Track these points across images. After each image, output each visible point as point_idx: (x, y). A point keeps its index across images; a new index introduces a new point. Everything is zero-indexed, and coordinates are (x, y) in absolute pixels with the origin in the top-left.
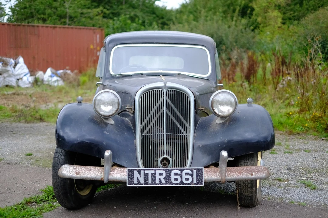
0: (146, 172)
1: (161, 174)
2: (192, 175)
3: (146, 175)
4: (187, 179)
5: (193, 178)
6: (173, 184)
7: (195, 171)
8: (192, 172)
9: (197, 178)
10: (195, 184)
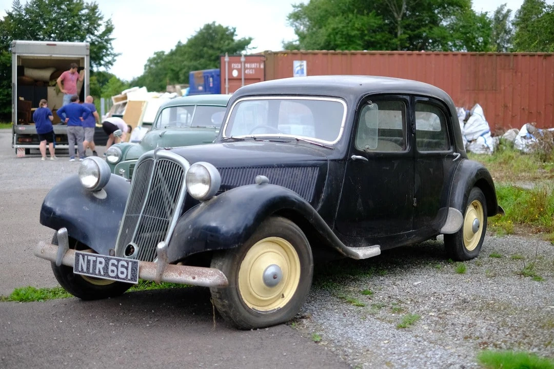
1: (101, 263)
2: (127, 268)
3: (89, 261)
4: (122, 273)
5: (127, 273)
6: (110, 277)
7: (130, 264)
8: (128, 264)
9: (132, 273)
10: (129, 280)
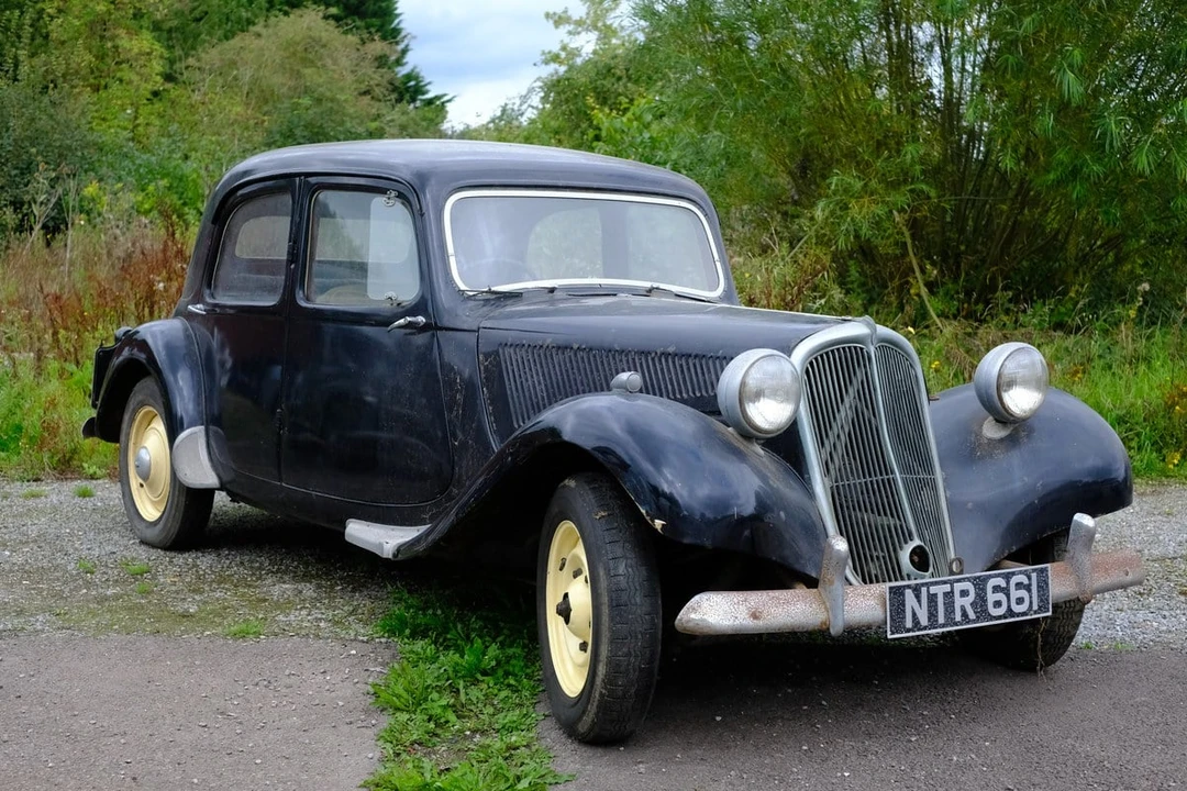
0: (933, 590)
1: (964, 593)
2: (1029, 588)
3: (932, 601)
4: (1020, 601)
5: (1031, 598)
6: (993, 618)
7: (1034, 576)
8: (1030, 579)
9: (1038, 595)
10: (1035, 612)
